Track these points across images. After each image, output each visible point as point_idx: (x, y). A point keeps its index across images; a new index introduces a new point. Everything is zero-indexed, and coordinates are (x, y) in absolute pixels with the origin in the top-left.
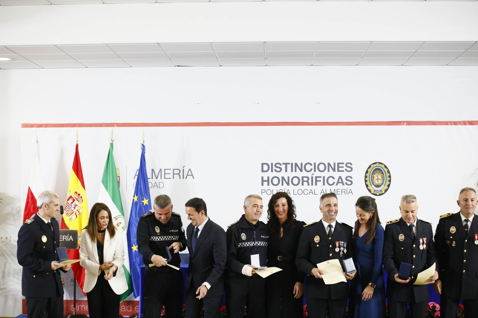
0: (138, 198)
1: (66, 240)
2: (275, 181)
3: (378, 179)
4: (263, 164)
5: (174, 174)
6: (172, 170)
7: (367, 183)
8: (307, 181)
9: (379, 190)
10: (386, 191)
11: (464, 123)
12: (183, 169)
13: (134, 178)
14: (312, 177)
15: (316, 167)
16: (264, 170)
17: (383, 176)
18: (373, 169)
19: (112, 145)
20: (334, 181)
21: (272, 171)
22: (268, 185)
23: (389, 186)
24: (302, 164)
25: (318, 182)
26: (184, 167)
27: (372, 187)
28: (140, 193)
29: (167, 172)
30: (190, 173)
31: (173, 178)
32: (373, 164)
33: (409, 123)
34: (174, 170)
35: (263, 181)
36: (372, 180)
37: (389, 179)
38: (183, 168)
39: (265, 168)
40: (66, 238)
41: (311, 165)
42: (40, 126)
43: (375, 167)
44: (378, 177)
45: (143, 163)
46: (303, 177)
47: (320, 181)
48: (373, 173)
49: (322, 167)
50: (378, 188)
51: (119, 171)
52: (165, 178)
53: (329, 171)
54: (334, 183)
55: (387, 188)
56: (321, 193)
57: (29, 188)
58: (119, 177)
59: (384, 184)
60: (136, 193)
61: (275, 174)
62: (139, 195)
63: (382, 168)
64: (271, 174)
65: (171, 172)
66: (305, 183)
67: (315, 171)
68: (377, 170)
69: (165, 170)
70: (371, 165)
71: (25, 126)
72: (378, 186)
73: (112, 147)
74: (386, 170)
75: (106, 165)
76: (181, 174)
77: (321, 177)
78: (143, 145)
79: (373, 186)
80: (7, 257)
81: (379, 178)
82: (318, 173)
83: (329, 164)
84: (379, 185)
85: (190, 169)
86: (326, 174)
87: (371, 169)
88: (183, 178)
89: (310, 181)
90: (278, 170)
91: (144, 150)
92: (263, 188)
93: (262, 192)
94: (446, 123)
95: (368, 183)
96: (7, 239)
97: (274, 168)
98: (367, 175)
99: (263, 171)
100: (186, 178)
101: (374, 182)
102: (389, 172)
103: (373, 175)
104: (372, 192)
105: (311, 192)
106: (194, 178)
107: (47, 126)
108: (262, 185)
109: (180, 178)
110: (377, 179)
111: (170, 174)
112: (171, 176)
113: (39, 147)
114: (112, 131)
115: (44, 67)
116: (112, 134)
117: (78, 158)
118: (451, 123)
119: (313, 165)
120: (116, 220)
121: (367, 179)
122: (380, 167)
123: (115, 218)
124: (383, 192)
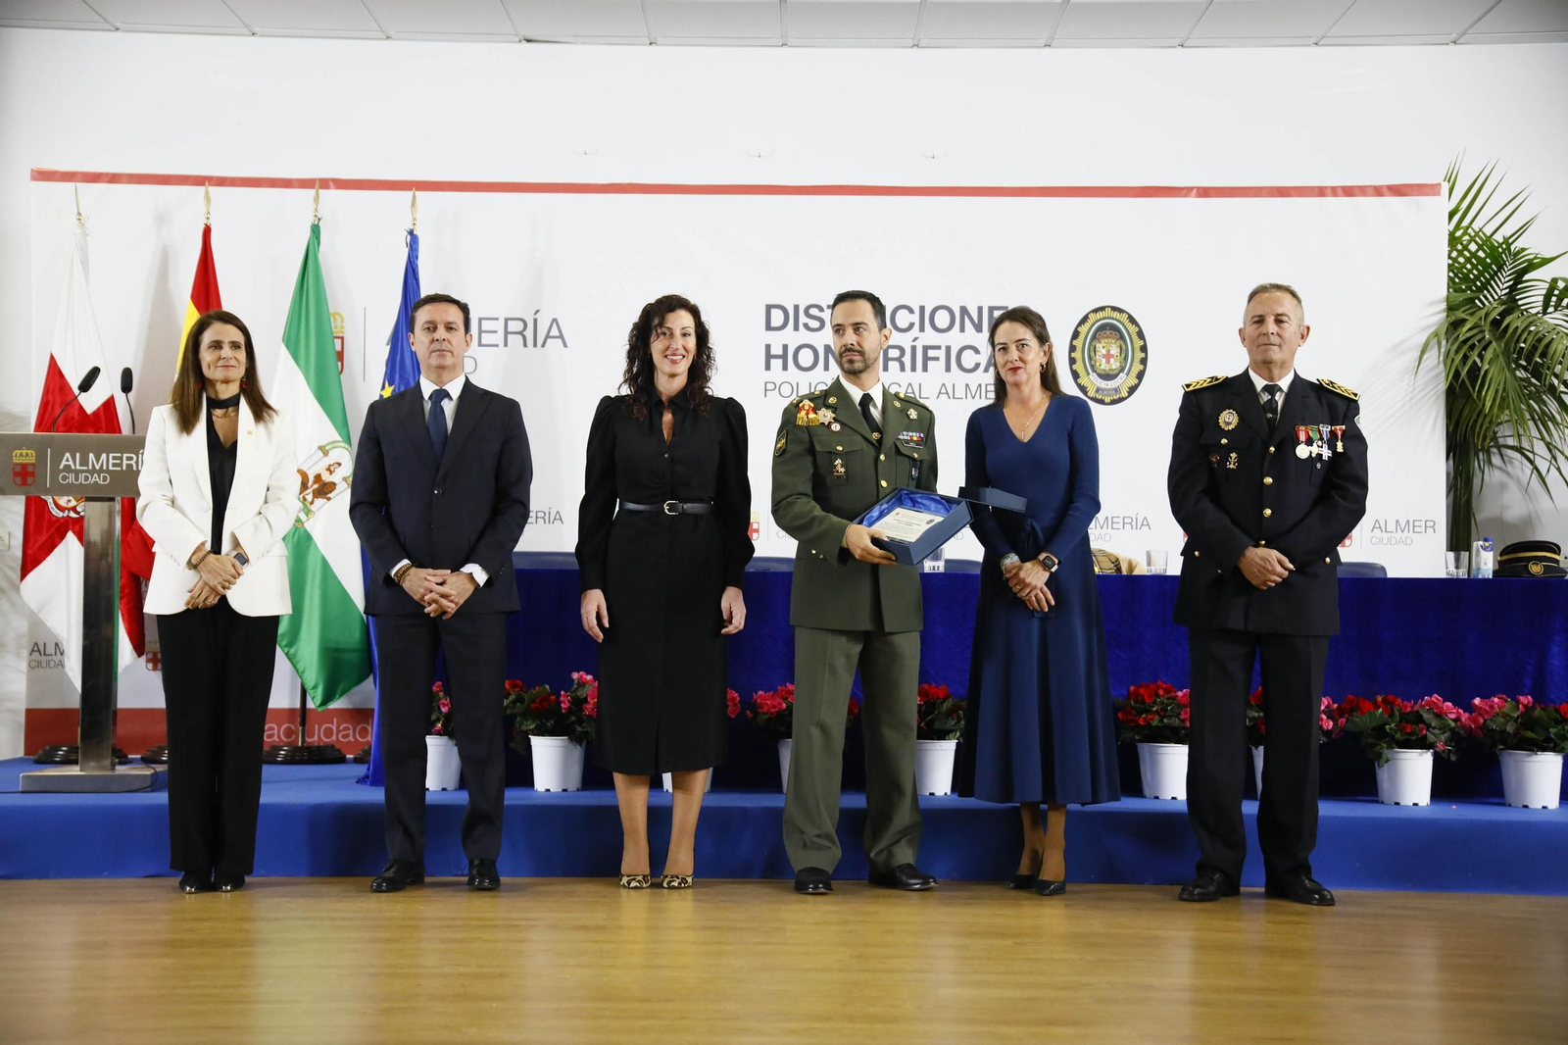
0: (394, 390)
2: (806, 358)
3: (1108, 356)
4: (769, 308)
5: (506, 333)
6: (501, 323)
7: (1074, 367)
8: (899, 360)
9: (1110, 387)
10: (1132, 390)
11: (1378, 191)
12: (535, 320)
13: (388, 344)
14: (914, 349)
15: (926, 318)
16: (772, 325)
17: (1124, 347)
18: (1093, 325)
19: (316, 230)
20: (977, 358)
21: (796, 328)
22: (785, 368)
23: (1140, 376)
25: (929, 362)
26: (537, 311)
27: (1092, 378)
28: (401, 376)
29: (486, 325)
30: (554, 332)
31: (506, 345)
32: (1096, 311)
33: (1205, 192)
34: (506, 320)
35: (769, 356)
36: (1090, 359)
37: (1143, 355)
38: (536, 314)
39: (777, 318)
40: (133, 462)
41: (911, 311)
42: (94, 178)
43: (1101, 319)
44: (1108, 352)
45: (411, 289)
47: (937, 359)
48: (1094, 337)
49: (943, 318)
50: (1109, 382)
51: (343, 322)
52: (480, 344)
53: (962, 330)
54: (977, 365)
55: (1133, 381)
56: (940, 393)
57: (52, 358)
58: (342, 338)
59: (1126, 371)
60: (389, 378)
61: (804, 337)
62: (397, 382)
63: (1121, 323)
64: (792, 338)
65: (499, 326)
66: (894, 366)
67: (922, 329)
68: (1105, 329)
69: (480, 320)
70: (1090, 313)
71: (44, 176)
72: (1107, 376)
73: (318, 238)
74: (1133, 329)
75: (298, 298)
76: (529, 333)
77: (939, 348)
78: (411, 233)
79: (1093, 376)
81: (1112, 352)
82: (929, 337)
83: (964, 311)
84: (1111, 373)
85: (555, 320)
86: (955, 339)
87: (1088, 325)
88: (535, 345)
89: (907, 359)
90: (815, 324)
91: (414, 247)
92: (769, 376)
93: (766, 390)
94: (1321, 192)
95: (1078, 367)
97: (803, 319)
98: (1075, 343)
99: (769, 328)
100: (543, 345)
101: (1098, 364)
102: (1141, 335)
103: (1094, 343)
104: (1089, 394)
106: (565, 345)
107: (114, 178)
108: (768, 367)
109: (525, 345)
110: (1104, 356)
111: (496, 332)
112: (499, 338)
113: (85, 234)
114: (317, 194)
115: (118, 25)
116: (317, 199)
117: (210, 267)
118: (1335, 191)
119: (917, 311)
120: (326, 454)
121: (1077, 355)
122: (1115, 319)
123: (321, 448)
124: (1124, 394)
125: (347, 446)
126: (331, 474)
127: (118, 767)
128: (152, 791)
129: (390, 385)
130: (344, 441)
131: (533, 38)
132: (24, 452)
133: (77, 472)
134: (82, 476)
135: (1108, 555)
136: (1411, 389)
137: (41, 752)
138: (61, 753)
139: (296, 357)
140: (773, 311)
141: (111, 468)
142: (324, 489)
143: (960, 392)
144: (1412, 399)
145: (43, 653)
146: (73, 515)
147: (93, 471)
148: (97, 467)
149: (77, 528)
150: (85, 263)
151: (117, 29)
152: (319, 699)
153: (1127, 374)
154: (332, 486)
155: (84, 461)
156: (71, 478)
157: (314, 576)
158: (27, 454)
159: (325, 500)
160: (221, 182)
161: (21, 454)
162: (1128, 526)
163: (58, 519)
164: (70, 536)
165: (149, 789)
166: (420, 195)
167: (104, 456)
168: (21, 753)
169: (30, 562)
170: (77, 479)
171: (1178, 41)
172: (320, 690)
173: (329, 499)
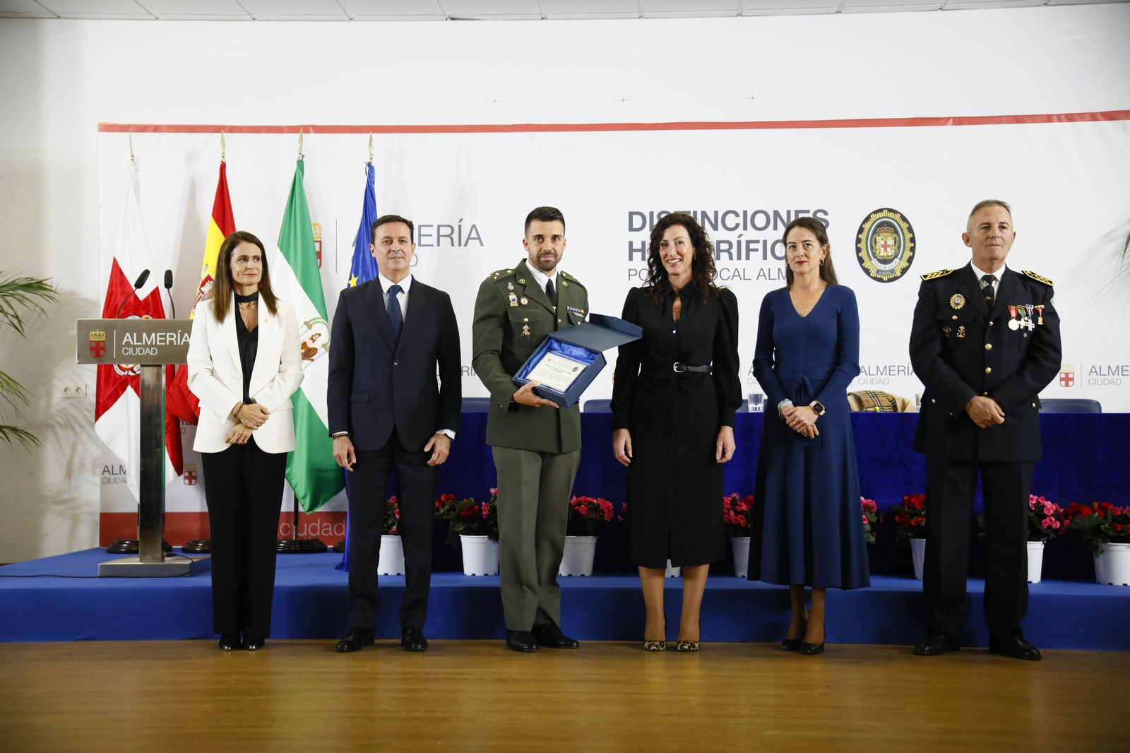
0: (358, 280)
1: (175, 344)
3: (885, 246)
4: (631, 214)
5: (439, 236)
6: (435, 228)
7: (860, 254)
8: (728, 251)
9: (887, 269)
10: (904, 271)
12: (460, 226)
13: (353, 246)
14: (739, 243)
15: (748, 220)
16: (634, 227)
17: (897, 239)
18: (875, 222)
19: (300, 164)
23: (910, 260)
24: (716, 213)
25: (751, 253)
26: (461, 220)
27: (873, 263)
28: (363, 271)
29: (424, 231)
30: (474, 235)
31: (438, 245)
32: (876, 212)
33: (959, 121)
34: (439, 227)
35: (631, 250)
36: (872, 248)
37: (912, 245)
38: (460, 222)
39: (637, 221)
40: (174, 339)
41: (737, 215)
42: (142, 129)
43: (880, 219)
44: (885, 242)
45: (369, 204)
46: (719, 243)
47: (756, 250)
48: (875, 232)
49: (760, 220)
51: (320, 230)
52: (420, 245)
53: (775, 228)
55: (905, 264)
56: (759, 275)
57: (115, 260)
58: (320, 242)
59: (899, 257)
60: (355, 271)
62: (360, 274)
63: (896, 221)
65: (434, 231)
66: (724, 256)
67: (745, 228)
68: (884, 226)
69: (420, 227)
70: (871, 214)
71: (107, 128)
72: (885, 261)
73: (302, 169)
74: (904, 225)
75: (288, 214)
76: (455, 236)
77: (758, 242)
78: (369, 165)
79: (875, 261)
80: (78, 429)
81: (888, 243)
82: (751, 234)
83: (776, 214)
84: (888, 258)
85: (474, 226)
86: (770, 235)
87: (870, 223)
88: (460, 245)
89: (734, 251)
91: (371, 175)
92: (631, 265)
93: (630, 275)
94: (1049, 118)
95: (863, 254)
96: (79, 390)
98: (860, 236)
99: (631, 229)
100: (466, 245)
101: (878, 252)
102: (910, 230)
103: (875, 236)
104: (871, 275)
105: (736, 274)
106: (482, 245)
107: (156, 129)
108: (631, 258)
109: (453, 245)
110: (882, 246)
111: (431, 235)
112: (433, 240)
113: (137, 170)
114: (301, 135)
115: (158, 16)
116: (301, 141)
117: (226, 193)
118: (1060, 118)
119: (741, 215)
120: (310, 327)
121: (862, 245)
122: (891, 218)
123: (306, 323)
124: (898, 274)
125: (325, 322)
126: (314, 342)
127: (166, 559)
128: (190, 576)
129: (355, 276)
130: (323, 318)
131: (455, 17)
132: (97, 333)
133: (135, 347)
134: (138, 350)
135: (886, 396)
136: (1119, 267)
137: (111, 545)
138: (125, 545)
139: (287, 257)
140: (634, 216)
141: (158, 343)
142: (308, 353)
143: (774, 274)
144: (1120, 275)
145: (111, 472)
146: (131, 374)
147: (146, 346)
148: (149, 343)
149: (134, 382)
150: (137, 192)
151: (157, 19)
152: (307, 507)
153: (900, 259)
154: (314, 351)
155: (140, 339)
156: (131, 351)
157: (302, 417)
158: (100, 334)
159: (310, 361)
160: (232, 129)
161: (95, 335)
162: (901, 373)
163: (121, 377)
164: (130, 389)
165: (188, 575)
166: (376, 136)
167: (153, 335)
168: (97, 545)
169: (101, 408)
170: (134, 352)
171: (939, 6)
172: (308, 499)
173: (312, 360)
